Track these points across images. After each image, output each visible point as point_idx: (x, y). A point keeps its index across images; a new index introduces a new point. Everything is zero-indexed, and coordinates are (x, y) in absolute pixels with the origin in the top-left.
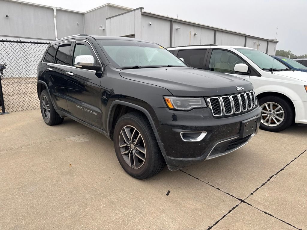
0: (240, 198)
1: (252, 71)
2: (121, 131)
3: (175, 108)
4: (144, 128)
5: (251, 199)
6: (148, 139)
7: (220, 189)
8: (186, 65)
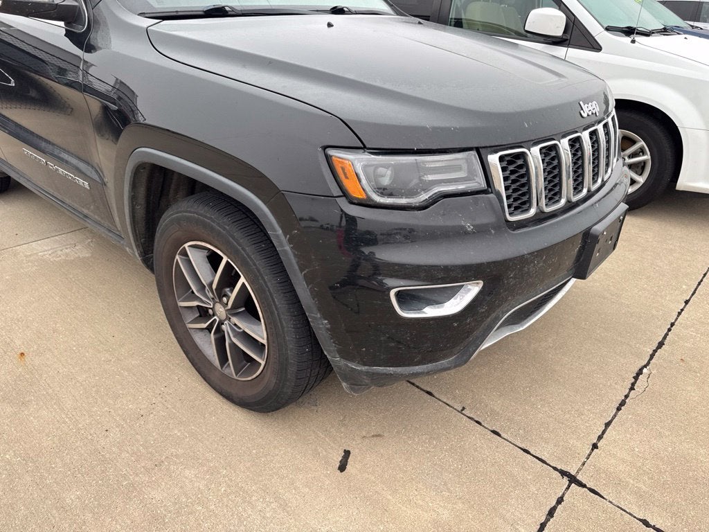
0: (565, 468)
1: (576, 32)
2: (177, 257)
3: (373, 200)
4: (257, 263)
5: (594, 466)
6: (274, 301)
7: (503, 435)
8: (391, 6)
